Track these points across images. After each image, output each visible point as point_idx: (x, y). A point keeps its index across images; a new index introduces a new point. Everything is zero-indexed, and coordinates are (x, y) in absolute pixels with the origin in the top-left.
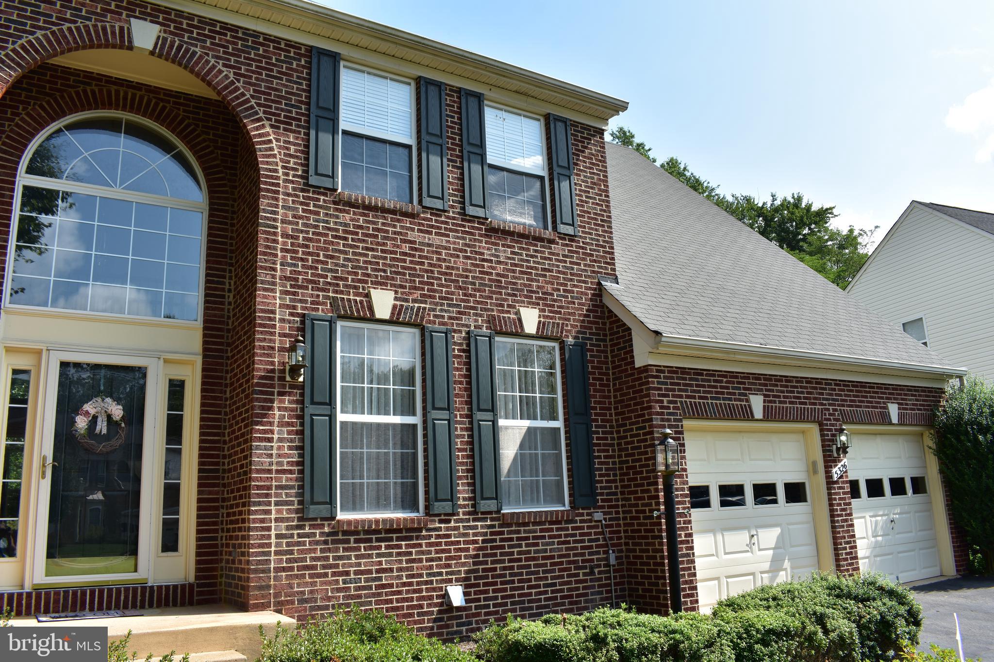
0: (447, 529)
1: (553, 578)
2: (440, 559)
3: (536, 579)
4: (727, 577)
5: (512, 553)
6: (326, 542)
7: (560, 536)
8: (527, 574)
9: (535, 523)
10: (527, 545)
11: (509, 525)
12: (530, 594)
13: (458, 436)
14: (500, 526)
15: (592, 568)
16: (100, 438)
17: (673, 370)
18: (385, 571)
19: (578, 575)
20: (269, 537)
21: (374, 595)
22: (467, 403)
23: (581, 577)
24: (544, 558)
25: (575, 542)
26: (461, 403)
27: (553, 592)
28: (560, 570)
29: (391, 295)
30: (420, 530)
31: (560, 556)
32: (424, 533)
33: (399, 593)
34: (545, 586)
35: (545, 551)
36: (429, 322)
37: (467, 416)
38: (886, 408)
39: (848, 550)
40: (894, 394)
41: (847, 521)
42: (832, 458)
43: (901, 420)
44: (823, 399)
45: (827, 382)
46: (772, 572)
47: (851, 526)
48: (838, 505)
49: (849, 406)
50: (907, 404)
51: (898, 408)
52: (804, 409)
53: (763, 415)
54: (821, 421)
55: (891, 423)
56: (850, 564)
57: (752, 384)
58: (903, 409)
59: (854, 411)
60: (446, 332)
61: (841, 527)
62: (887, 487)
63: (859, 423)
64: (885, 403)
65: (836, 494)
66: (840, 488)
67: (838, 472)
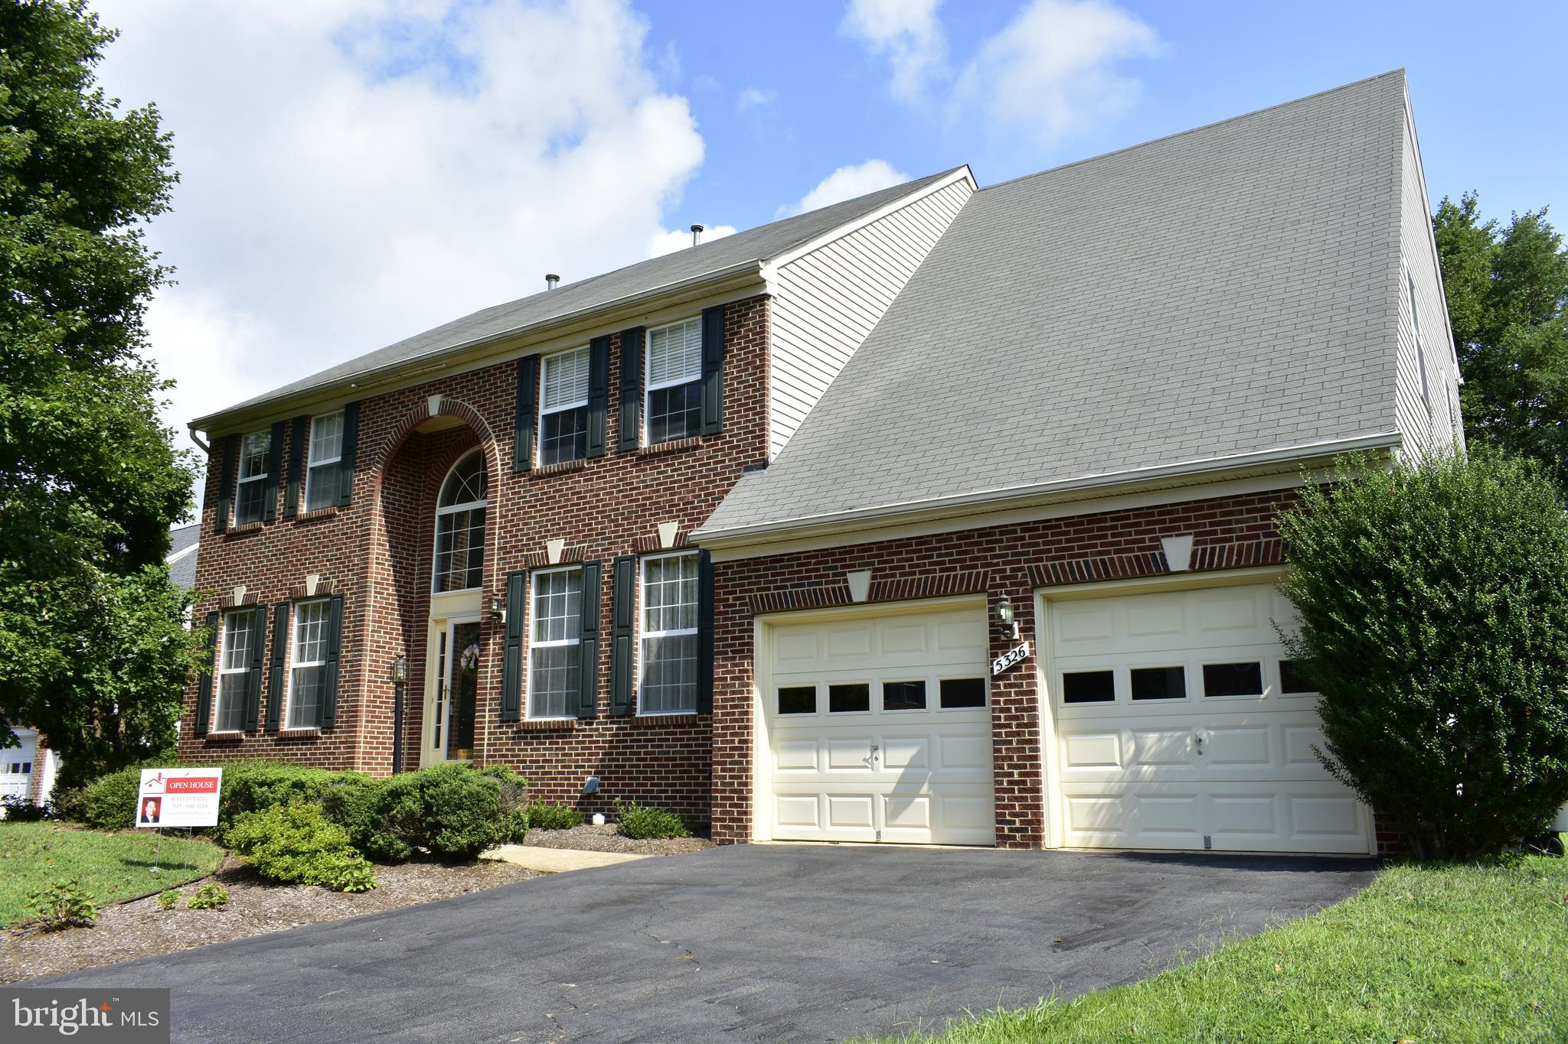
0: (591, 730)
1: (674, 778)
2: (584, 754)
3: (659, 778)
4: (830, 795)
5: (639, 753)
6: (513, 738)
7: (682, 739)
8: (651, 772)
9: (661, 727)
10: (652, 747)
11: (638, 728)
12: (652, 791)
13: (602, 652)
14: (631, 729)
16: (472, 671)
17: (742, 563)
18: (547, 761)
19: (697, 778)
20: (483, 734)
21: (540, 779)
22: (611, 623)
23: (701, 781)
24: (667, 759)
25: (697, 745)
26: (607, 623)
27: (673, 791)
28: (681, 772)
29: (562, 542)
30: (571, 730)
31: (681, 759)
32: (574, 733)
33: (556, 779)
34: (667, 785)
35: (668, 753)
36: (587, 558)
37: (611, 635)
38: (1156, 548)
39: (1016, 777)
40: (1188, 518)
41: (1018, 734)
42: (1000, 642)
43: (1200, 563)
44: (993, 557)
45: (1004, 530)
46: (901, 796)
47: (1030, 742)
48: (1002, 710)
49: (1053, 558)
50: (1230, 531)
51: (1196, 543)
52: (948, 577)
53: (870, 596)
54: (983, 591)
55: (1168, 572)
56: (1017, 799)
57: (857, 558)
58: (1213, 541)
59: (1062, 565)
60: (598, 564)
61: (1004, 742)
62: (1194, 681)
63: (1075, 582)
64: (1158, 539)
65: (1001, 694)
66: (1011, 686)
67: (1003, 663)
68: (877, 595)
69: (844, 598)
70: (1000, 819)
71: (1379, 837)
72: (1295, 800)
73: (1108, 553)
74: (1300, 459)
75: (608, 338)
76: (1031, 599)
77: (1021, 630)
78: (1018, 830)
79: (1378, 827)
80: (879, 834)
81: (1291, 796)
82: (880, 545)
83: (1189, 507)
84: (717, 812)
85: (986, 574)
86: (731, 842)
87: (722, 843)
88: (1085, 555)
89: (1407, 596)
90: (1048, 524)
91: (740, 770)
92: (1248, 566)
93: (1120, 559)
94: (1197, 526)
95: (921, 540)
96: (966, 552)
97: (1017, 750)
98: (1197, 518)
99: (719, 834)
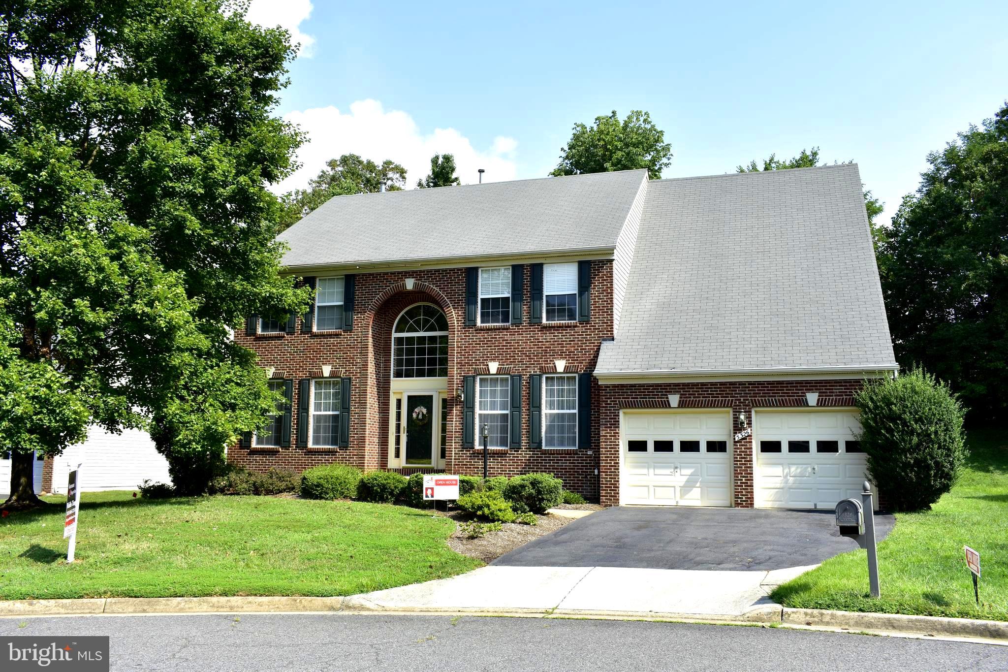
0: (517, 454)
2: (514, 465)
4: (654, 486)
5: (546, 466)
6: (471, 456)
7: (570, 460)
9: (557, 454)
10: (553, 463)
11: (544, 454)
13: (523, 418)
14: (540, 454)
15: (586, 475)
16: (420, 420)
17: (614, 386)
18: (492, 468)
20: (451, 454)
22: (528, 404)
24: (561, 469)
25: (578, 463)
26: (526, 404)
28: (569, 474)
29: (498, 363)
30: (506, 453)
31: (570, 469)
32: (508, 455)
35: (562, 466)
36: (513, 372)
37: (528, 410)
38: (803, 396)
39: (744, 481)
40: (817, 386)
41: (745, 464)
42: (738, 427)
43: (820, 403)
44: (735, 394)
45: (741, 383)
46: (688, 487)
47: (750, 467)
48: (738, 455)
49: (761, 397)
50: (832, 392)
51: (819, 396)
52: (715, 400)
53: (679, 405)
54: (731, 407)
55: (808, 406)
56: (744, 489)
57: (673, 389)
58: (826, 396)
59: (765, 400)
60: (520, 376)
61: (739, 467)
62: (813, 447)
63: (770, 406)
64: (804, 393)
65: (738, 448)
66: (742, 445)
67: (739, 436)
68: (682, 405)
69: (667, 405)
70: (737, 497)
71: (880, 504)
72: (848, 491)
73: (784, 396)
74: (863, 371)
75: (522, 266)
76: (751, 412)
77: (747, 424)
78: (744, 501)
79: (879, 501)
80: (677, 502)
81: (848, 489)
82: (684, 384)
83: (817, 382)
84: (603, 493)
85: (732, 400)
86: (611, 505)
87: (606, 506)
88: (775, 396)
89: (908, 427)
90: (759, 383)
91: (614, 475)
92: (838, 406)
93: (789, 399)
94: (820, 389)
95: (703, 384)
96: (724, 391)
97: (744, 470)
98: (820, 386)
99: (604, 502)
